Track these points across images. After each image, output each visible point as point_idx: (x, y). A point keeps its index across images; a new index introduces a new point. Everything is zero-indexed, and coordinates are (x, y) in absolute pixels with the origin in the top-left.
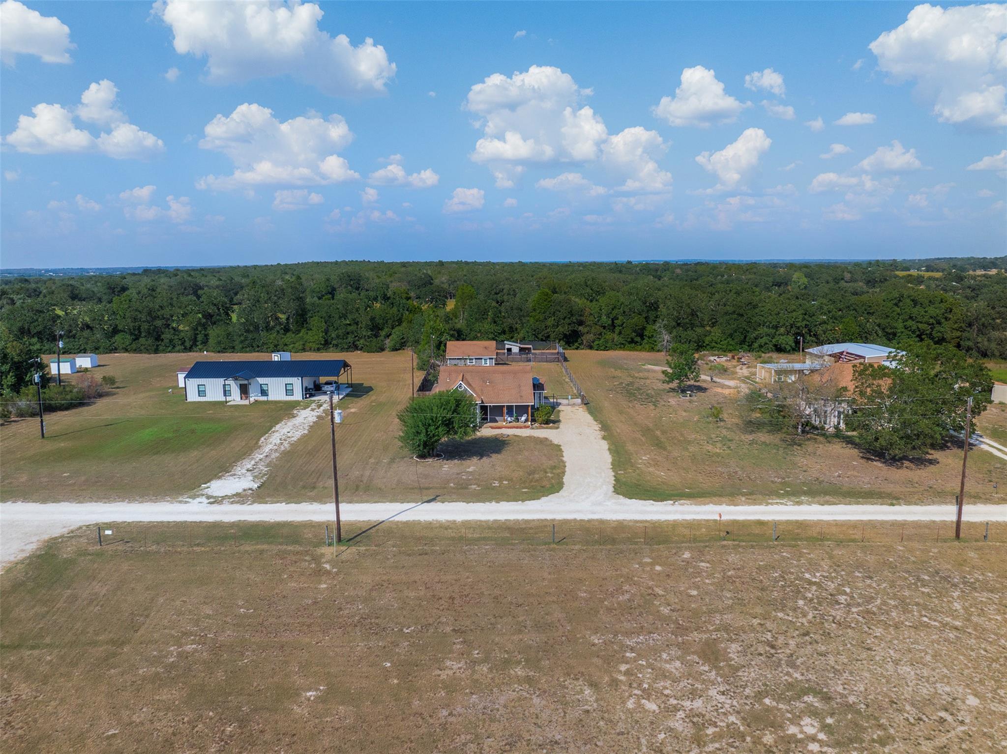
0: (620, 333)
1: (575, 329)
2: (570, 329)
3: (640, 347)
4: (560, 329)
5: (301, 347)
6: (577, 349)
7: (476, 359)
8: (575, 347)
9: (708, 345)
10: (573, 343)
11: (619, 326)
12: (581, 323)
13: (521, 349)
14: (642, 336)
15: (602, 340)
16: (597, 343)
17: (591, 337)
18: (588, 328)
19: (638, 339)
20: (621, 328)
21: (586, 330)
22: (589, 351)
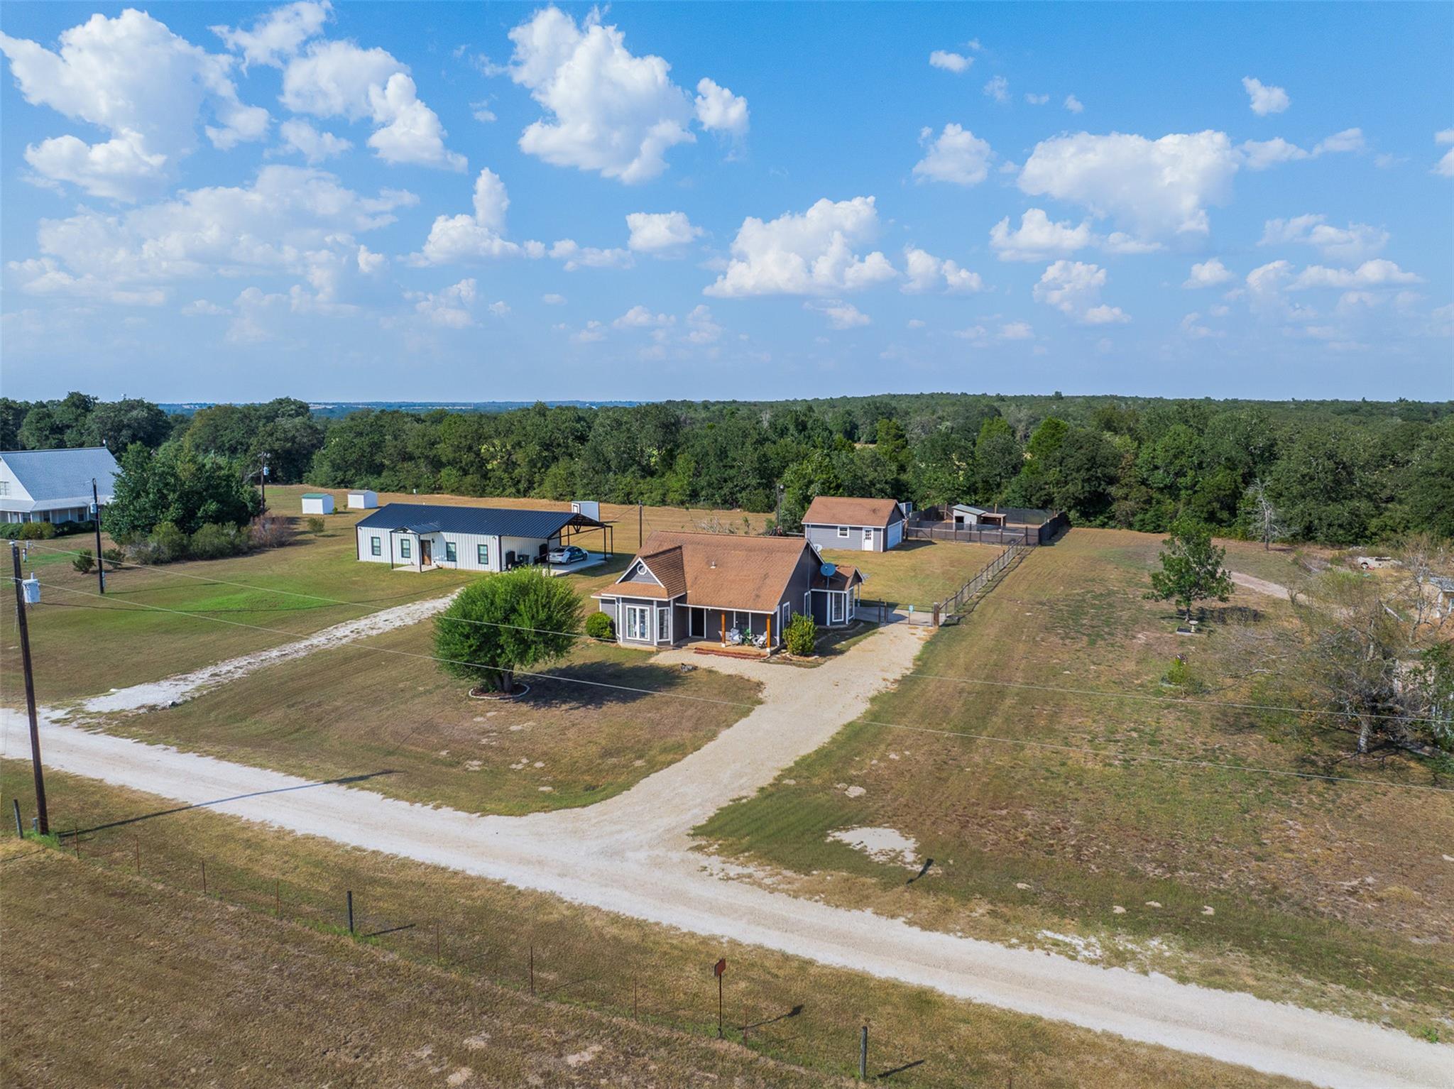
0: (1189, 503)
1: (1100, 490)
2: (1087, 489)
3: (1225, 530)
4: (1071, 488)
5: (658, 498)
6: (1103, 525)
7: (851, 528)
8: (1098, 522)
9: (1375, 534)
10: (1095, 514)
11: (1187, 488)
12: (1112, 481)
13: (984, 521)
14: (1233, 511)
15: (1150, 514)
16: (1139, 517)
17: (1129, 505)
18: (1125, 490)
19: (1225, 515)
20: (1190, 492)
21: (1121, 493)
22: (1125, 531)
